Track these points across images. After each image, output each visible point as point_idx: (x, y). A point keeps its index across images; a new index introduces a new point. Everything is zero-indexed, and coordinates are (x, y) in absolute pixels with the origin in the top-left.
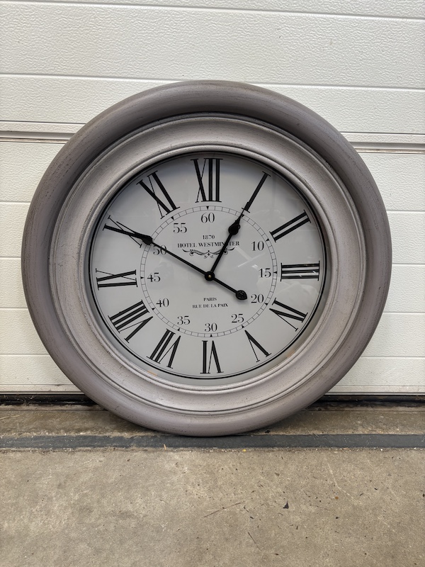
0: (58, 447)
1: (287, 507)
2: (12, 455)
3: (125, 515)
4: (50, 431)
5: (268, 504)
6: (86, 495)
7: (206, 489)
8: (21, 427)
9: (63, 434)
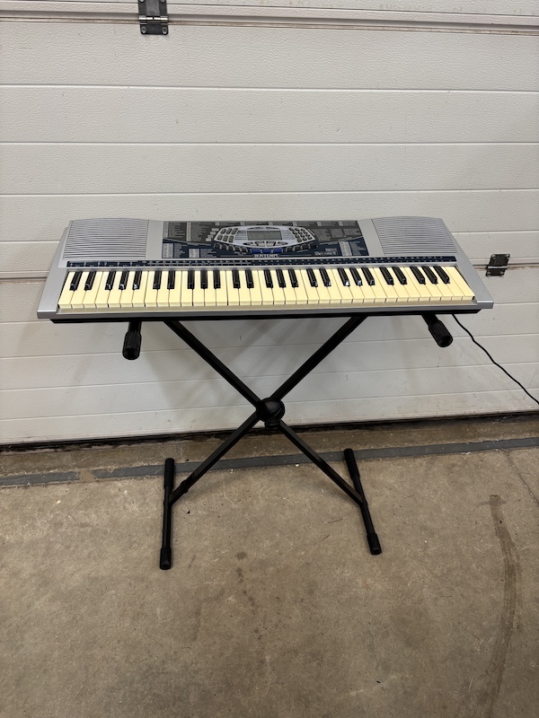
3: (84, 525)
4: (28, 471)
6: (58, 515)
7: (138, 505)
9: (37, 472)
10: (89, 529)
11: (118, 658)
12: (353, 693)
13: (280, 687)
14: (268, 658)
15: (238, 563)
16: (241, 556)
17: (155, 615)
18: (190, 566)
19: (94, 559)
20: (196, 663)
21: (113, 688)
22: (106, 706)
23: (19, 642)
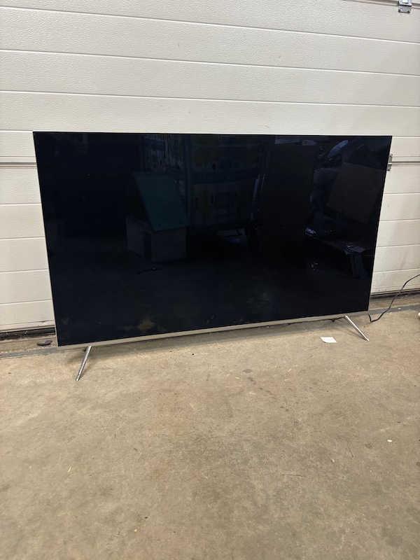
10: (111, 371)
11: (167, 434)
12: (382, 430)
13: (319, 434)
14: (300, 420)
15: (248, 375)
16: (248, 371)
17: (190, 408)
18: (207, 380)
19: (122, 384)
20: (240, 429)
21: (171, 451)
22: (169, 462)
23: (70, 435)
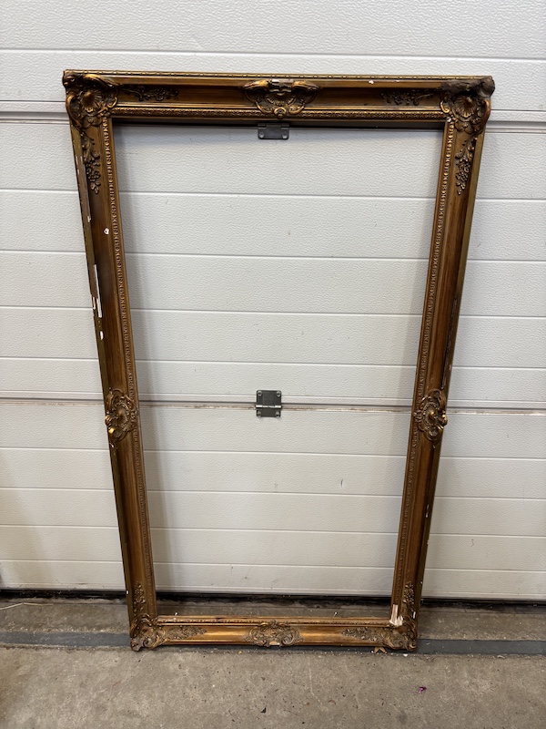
0: (81, 645)
1: (264, 711)
2: (43, 652)
3: (131, 714)
4: (75, 627)
5: (248, 708)
6: (102, 694)
7: (201, 692)
8: (50, 622)
9: (86, 631)
